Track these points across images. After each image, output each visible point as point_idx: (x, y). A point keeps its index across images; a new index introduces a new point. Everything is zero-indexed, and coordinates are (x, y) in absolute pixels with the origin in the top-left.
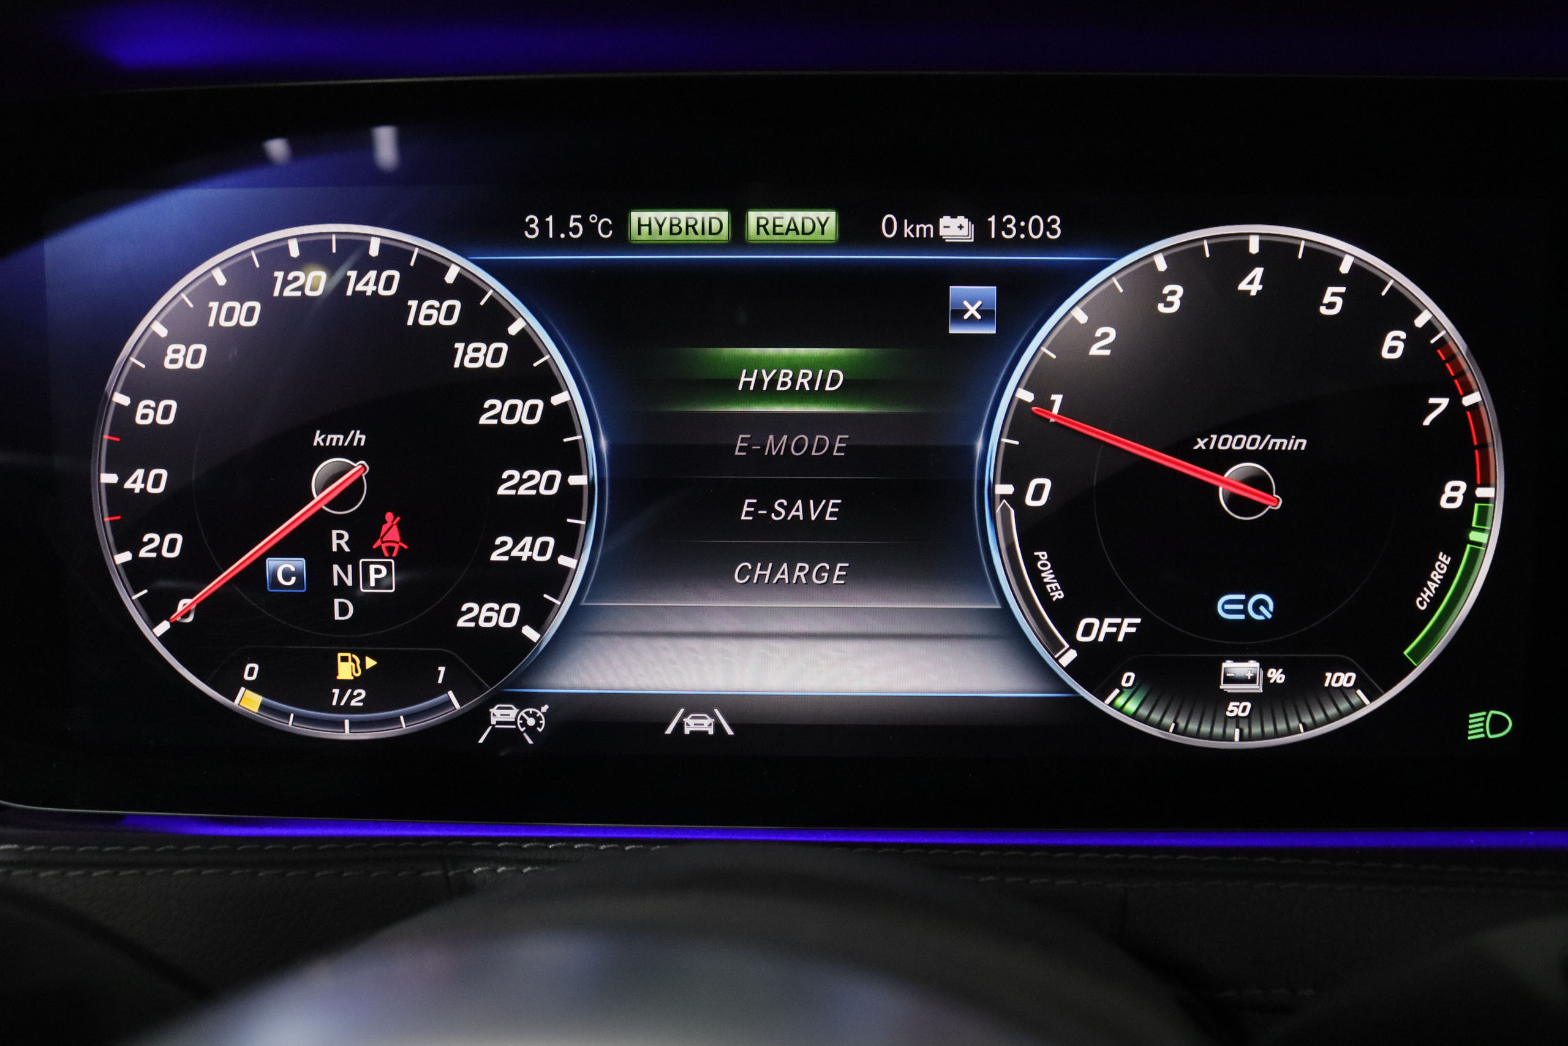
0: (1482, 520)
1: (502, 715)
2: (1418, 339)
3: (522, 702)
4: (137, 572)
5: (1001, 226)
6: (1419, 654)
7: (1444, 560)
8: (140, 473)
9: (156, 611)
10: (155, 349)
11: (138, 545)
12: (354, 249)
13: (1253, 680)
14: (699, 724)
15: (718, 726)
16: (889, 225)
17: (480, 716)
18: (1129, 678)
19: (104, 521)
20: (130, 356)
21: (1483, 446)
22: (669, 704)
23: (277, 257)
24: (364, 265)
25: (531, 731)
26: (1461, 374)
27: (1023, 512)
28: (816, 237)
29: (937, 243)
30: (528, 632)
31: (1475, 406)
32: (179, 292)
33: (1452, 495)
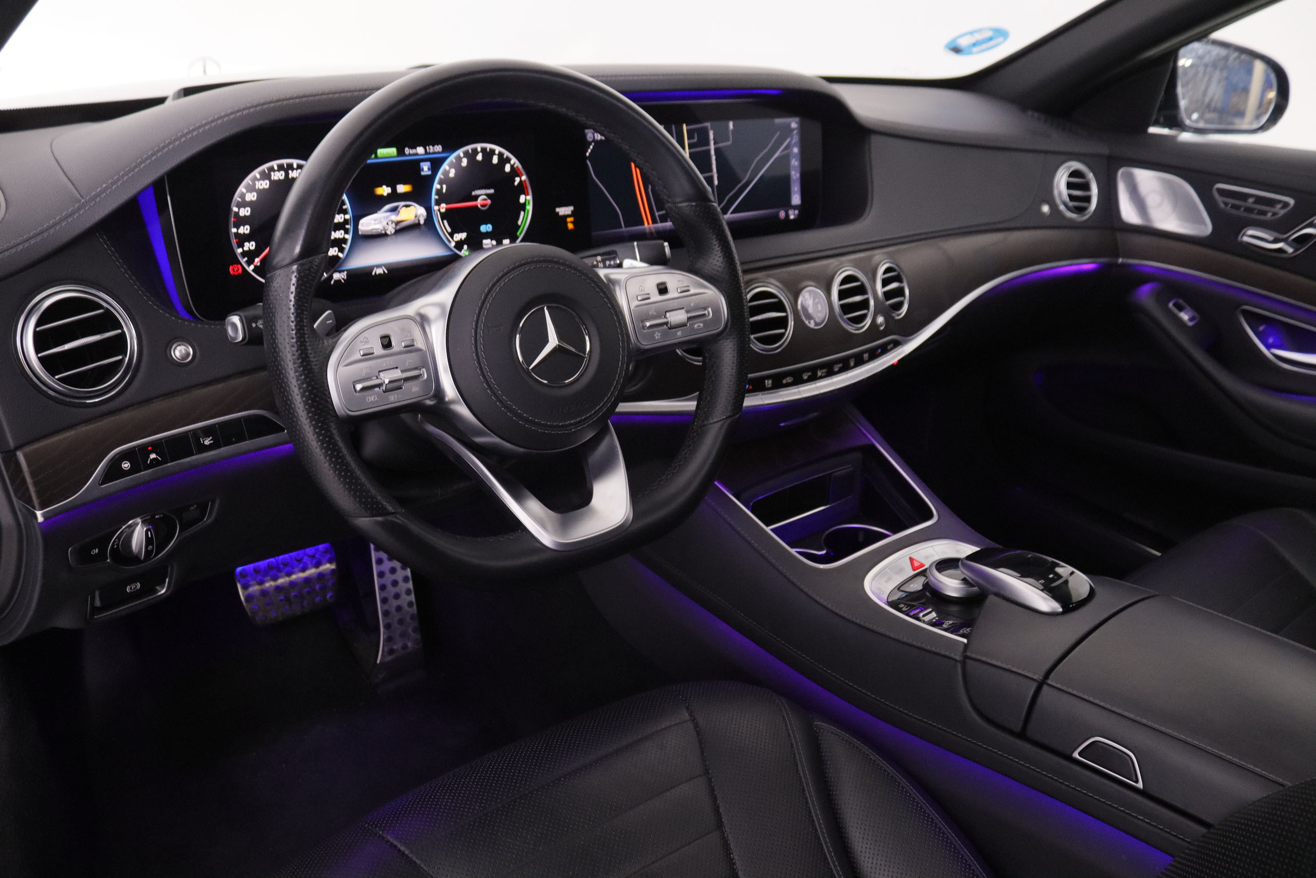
0: (529, 203)
1: (336, 276)
2: (512, 167)
3: (340, 272)
4: (244, 254)
5: (429, 149)
6: (520, 234)
7: (522, 213)
8: (242, 227)
9: (249, 263)
10: (243, 196)
11: (242, 246)
12: (290, 167)
13: (490, 244)
14: (379, 271)
15: (384, 271)
16: (407, 151)
17: (331, 277)
18: (465, 247)
19: (234, 241)
20: (237, 198)
21: (527, 187)
22: (371, 268)
23: (271, 169)
24: (293, 169)
25: (343, 279)
26: (521, 173)
27: (440, 213)
28: (393, 155)
29: (417, 154)
30: (341, 255)
31: (525, 181)
32: (248, 180)
33: (522, 199)
